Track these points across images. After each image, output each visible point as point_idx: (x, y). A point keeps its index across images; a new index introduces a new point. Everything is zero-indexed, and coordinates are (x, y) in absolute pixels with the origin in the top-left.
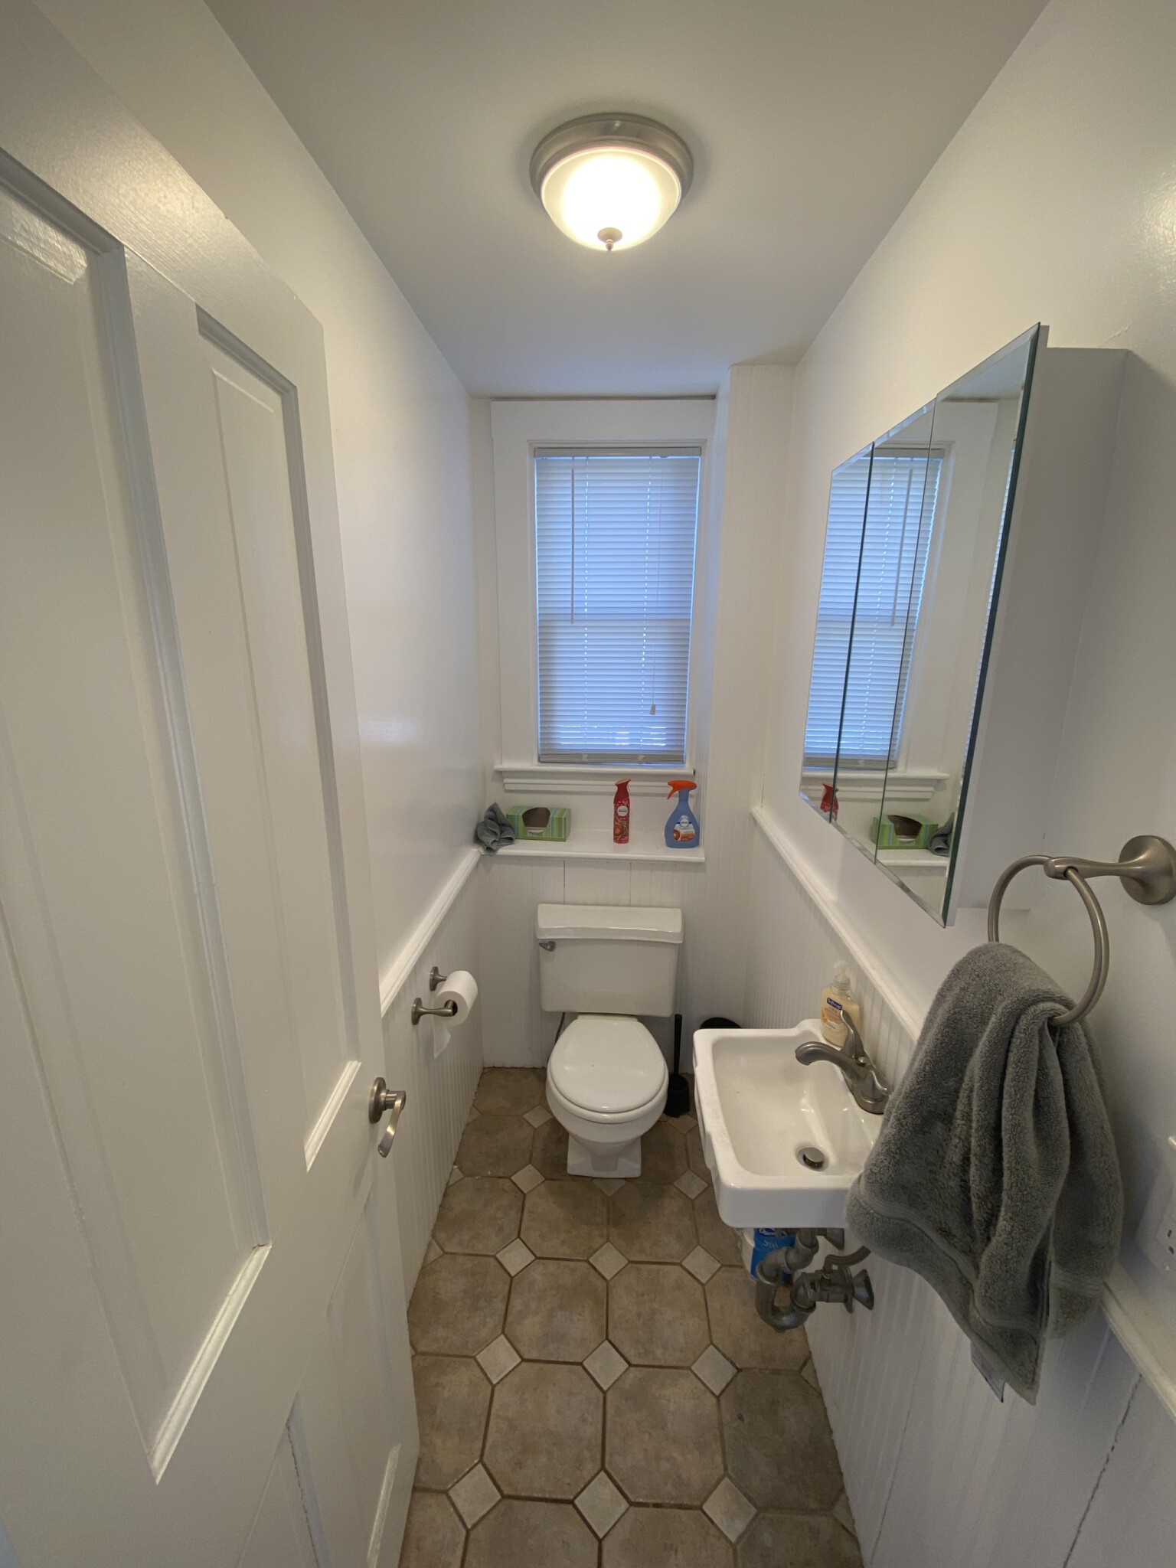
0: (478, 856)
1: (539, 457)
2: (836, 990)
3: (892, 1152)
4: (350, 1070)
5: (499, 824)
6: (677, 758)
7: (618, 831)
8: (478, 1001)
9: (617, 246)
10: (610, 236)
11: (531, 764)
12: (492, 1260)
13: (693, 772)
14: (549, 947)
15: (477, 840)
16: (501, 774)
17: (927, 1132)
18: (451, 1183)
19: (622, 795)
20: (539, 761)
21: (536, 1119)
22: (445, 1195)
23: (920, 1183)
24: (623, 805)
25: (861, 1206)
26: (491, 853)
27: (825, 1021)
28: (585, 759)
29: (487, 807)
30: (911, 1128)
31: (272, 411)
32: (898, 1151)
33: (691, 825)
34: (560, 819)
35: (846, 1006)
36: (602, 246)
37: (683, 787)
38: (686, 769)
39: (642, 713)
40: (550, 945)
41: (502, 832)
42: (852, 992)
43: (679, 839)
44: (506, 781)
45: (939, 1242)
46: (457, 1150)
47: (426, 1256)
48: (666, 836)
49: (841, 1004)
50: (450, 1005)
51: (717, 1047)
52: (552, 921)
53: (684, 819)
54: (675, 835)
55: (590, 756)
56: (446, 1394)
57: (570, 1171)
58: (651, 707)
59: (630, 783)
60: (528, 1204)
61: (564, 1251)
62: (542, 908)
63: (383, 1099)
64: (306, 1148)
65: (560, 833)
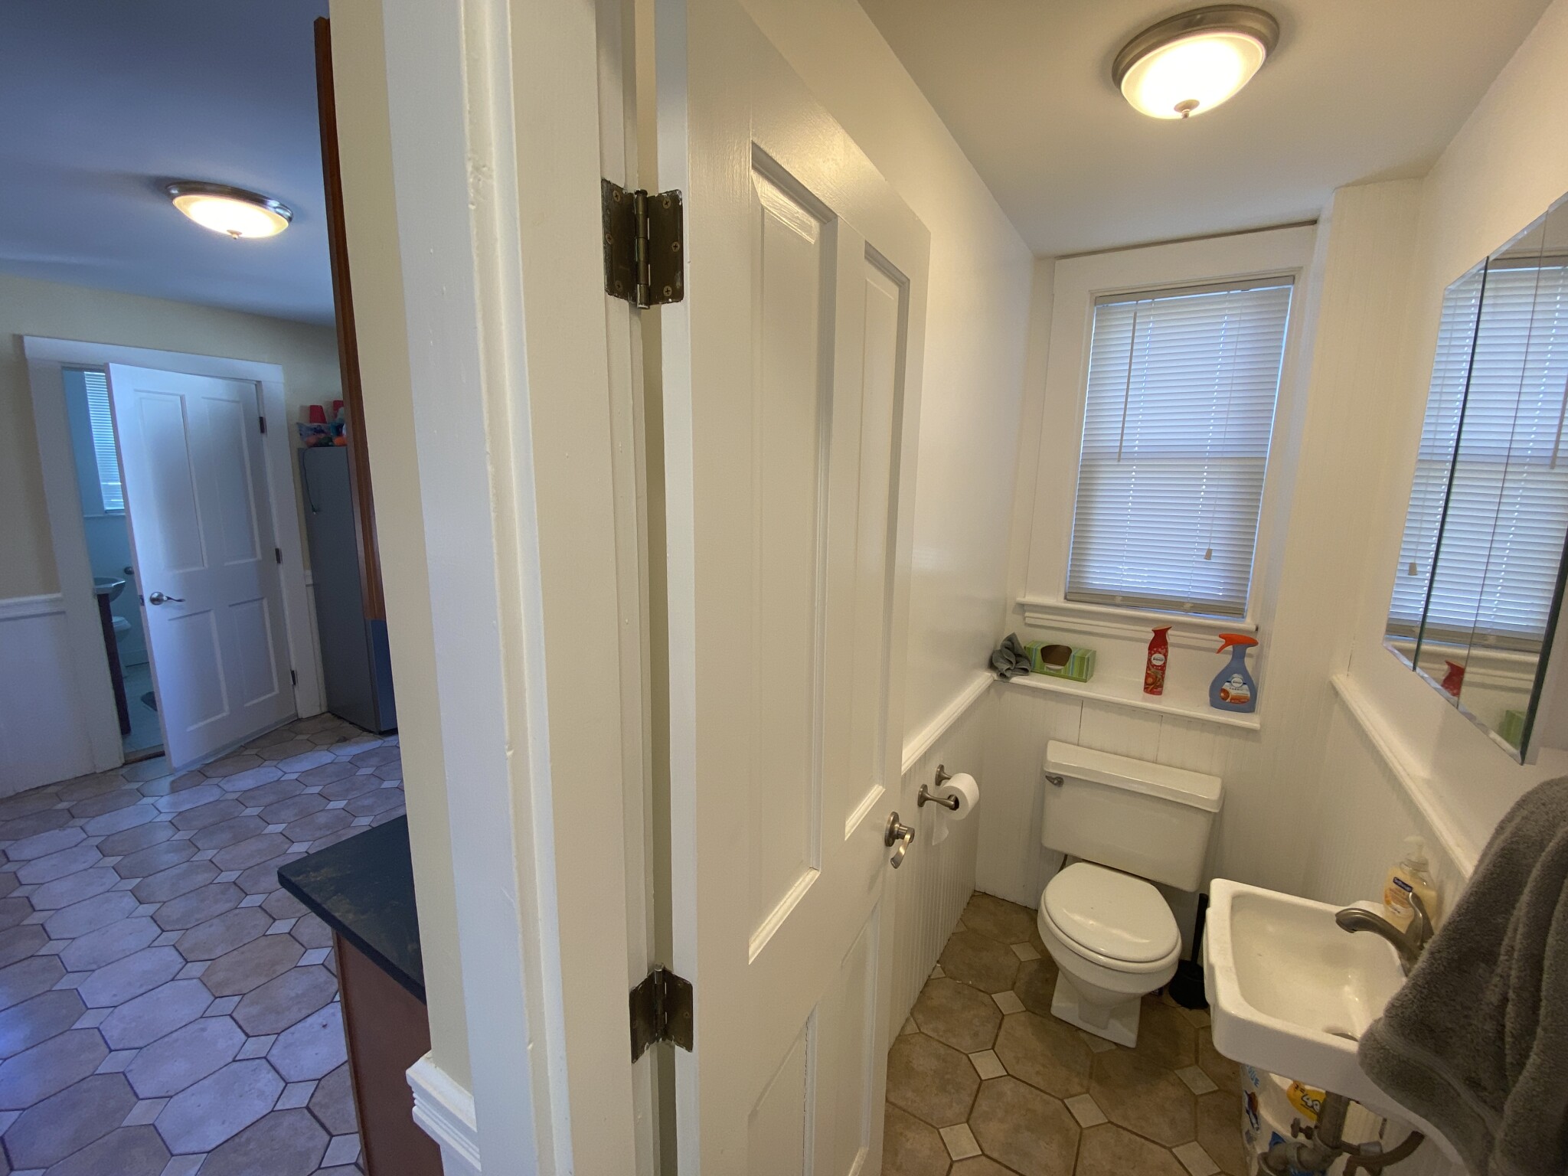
0: (990, 681)
1: (1099, 304)
2: (1408, 869)
3: (1419, 986)
4: (876, 792)
5: (1015, 654)
6: (1238, 612)
7: (1150, 680)
8: (978, 805)
9: (1192, 113)
10: (1188, 106)
11: (1057, 600)
12: (964, 1057)
13: (1254, 628)
14: (1056, 782)
15: (992, 666)
16: (1022, 607)
17: (1466, 972)
18: (932, 977)
19: (1159, 642)
20: (1066, 598)
21: (1025, 954)
22: (926, 985)
23: (1451, 1029)
24: (1160, 653)
25: (1375, 1040)
26: (1004, 680)
27: (1388, 903)
28: (1118, 600)
29: (1006, 634)
30: (1445, 964)
31: (893, 298)
32: (1426, 986)
33: (1246, 686)
34: (1082, 659)
35: (1417, 889)
36: (1179, 115)
37: (1239, 643)
38: (1247, 624)
39: (1194, 558)
40: (1058, 781)
41: (1017, 663)
42: (1430, 876)
43: (1228, 700)
44: (1027, 614)
45: (1466, 1095)
46: (942, 951)
47: (903, 1028)
48: (1211, 695)
49: (1412, 886)
50: (953, 798)
51: (1238, 902)
52: (1060, 757)
53: (1237, 678)
54: (1222, 694)
55: (1125, 598)
56: (908, 1146)
57: (1054, 1011)
58: (1206, 551)
59: (1169, 632)
60: (1005, 1025)
61: (1036, 1080)
62: (1051, 743)
63: (896, 829)
64: (847, 823)
65: (1081, 673)
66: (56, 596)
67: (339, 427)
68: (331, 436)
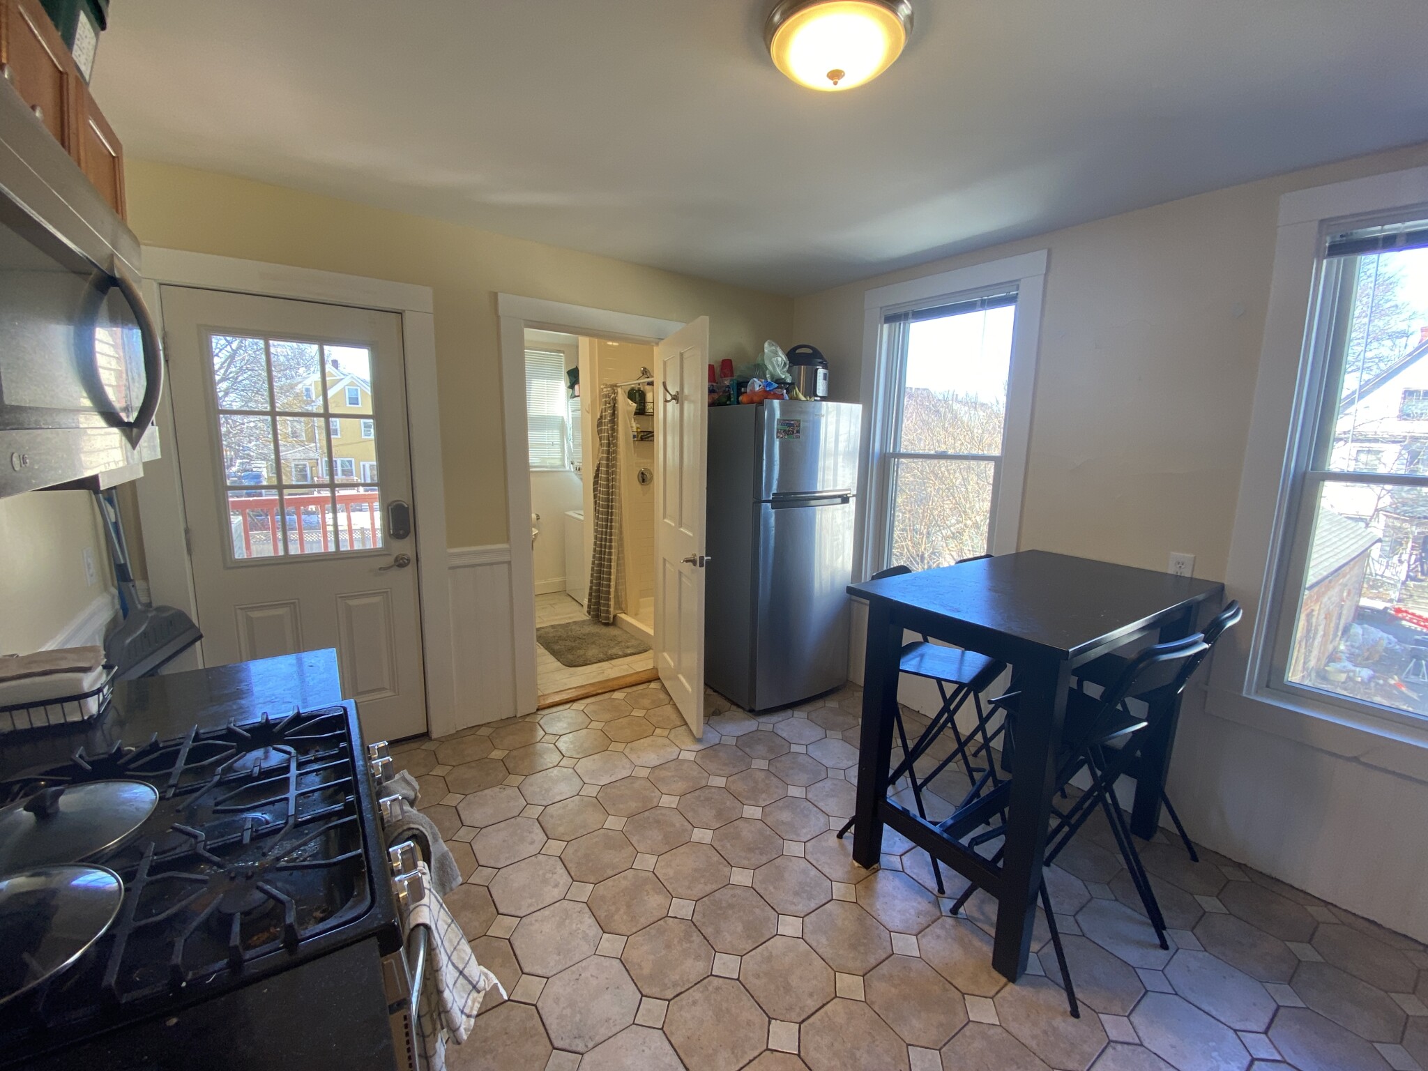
66: (505, 546)
67: (742, 384)
68: (730, 395)
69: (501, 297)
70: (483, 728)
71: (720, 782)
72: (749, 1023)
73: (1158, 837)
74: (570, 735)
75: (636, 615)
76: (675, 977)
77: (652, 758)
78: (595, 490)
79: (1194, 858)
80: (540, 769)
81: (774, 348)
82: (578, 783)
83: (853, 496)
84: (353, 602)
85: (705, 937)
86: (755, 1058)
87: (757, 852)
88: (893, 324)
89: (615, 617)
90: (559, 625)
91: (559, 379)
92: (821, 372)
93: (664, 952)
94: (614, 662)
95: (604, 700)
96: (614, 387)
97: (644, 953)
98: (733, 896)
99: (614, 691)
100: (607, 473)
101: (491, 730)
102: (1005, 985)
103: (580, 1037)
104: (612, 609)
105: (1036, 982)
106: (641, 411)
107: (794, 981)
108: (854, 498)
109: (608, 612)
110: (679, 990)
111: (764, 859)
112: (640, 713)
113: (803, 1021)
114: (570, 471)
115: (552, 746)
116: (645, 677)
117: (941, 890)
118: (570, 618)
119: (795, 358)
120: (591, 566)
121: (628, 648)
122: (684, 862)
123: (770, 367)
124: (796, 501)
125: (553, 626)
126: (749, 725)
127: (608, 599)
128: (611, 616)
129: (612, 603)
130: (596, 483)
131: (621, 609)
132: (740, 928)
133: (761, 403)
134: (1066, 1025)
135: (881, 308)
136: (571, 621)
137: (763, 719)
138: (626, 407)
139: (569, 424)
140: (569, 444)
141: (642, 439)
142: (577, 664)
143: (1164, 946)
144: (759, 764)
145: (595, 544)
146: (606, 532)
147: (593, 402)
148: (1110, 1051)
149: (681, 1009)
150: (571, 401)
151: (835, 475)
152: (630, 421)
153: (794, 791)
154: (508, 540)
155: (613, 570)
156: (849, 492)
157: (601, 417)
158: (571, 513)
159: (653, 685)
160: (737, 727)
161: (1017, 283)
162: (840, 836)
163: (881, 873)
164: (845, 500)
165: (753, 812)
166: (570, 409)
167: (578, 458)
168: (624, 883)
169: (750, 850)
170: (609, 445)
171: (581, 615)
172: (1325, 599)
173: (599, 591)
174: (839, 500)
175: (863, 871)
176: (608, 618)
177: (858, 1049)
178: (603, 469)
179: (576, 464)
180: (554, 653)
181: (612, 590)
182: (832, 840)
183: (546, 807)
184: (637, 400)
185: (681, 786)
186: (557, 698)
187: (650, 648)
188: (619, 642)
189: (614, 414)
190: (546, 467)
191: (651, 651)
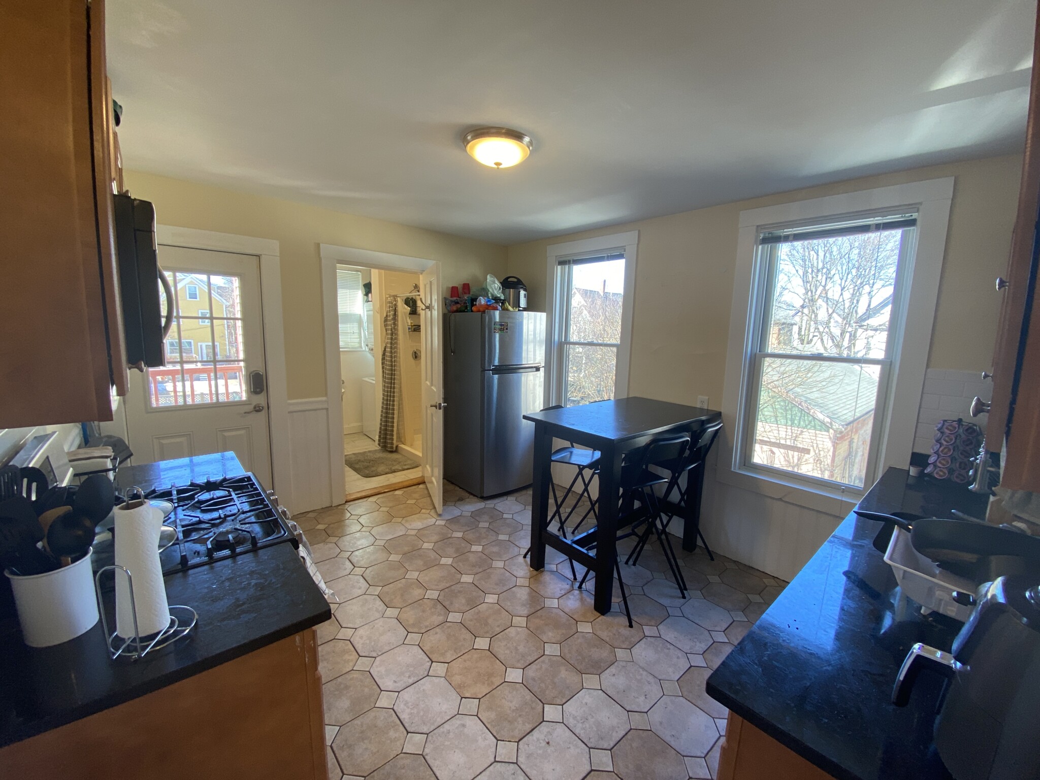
66: (324, 399)
67: (473, 300)
68: (467, 306)
69: (321, 245)
70: (310, 513)
71: (460, 535)
72: (464, 639)
73: (697, 550)
74: (367, 515)
75: (411, 446)
76: (427, 624)
77: (418, 525)
78: (383, 363)
79: (712, 559)
80: (348, 533)
81: (492, 279)
82: (372, 539)
83: (543, 367)
84: (226, 434)
85: (444, 606)
86: (466, 653)
87: (477, 567)
88: (563, 266)
89: (397, 447)
90: (358, 453)
91: (358, 289)
92: (522, 293)
93: (421, 614)
94: (396, 474)
95: (389, 495)
96: (395, 297)
97: (410, 615)
98: (461, 587)
99: (396, 490)
100: (391, 352)
101: (316, 514)
102: (599, 616)
103: (374, 651)
104: (395, 442)
105: (616, 614)
106: (414, 312)
107: (490, 621)
108: (543, 368)
109: (392, 444)
110: (429, 629)
111: (481, 570)
112: (413, 501)
113: (493, 637)
114: (365, 351)
115: (356, 521)
116: (415, 482)
117: (575, 579)
118: (366, 449)
119: (507, 284)
120: (380, 413)
121: (405, 465)
122: (434, 574)
123: (490, 290)
124: (509, 370)
125: (354, 454)
126: (481, 505)
127: (392, 435)
128: (395, 446)
129: (395, 437)
130: (383, 359)
131: (401, 442)
132: (463, 601)
133: (484, 312)
134: (626, 631)
135: (556, 256)
136: (367, 450)
137: (489, 502)
138: (404, 309)
139: (365, 319)
140: (365, 333)
141: (415, 330)
142: (371, 475)
143: (684, 597)
144: (484, 525)
145: (383, 399)
146: (391, 391)
147: (381, 306)
148: (644, 639)
149: (429, 636)
150: (366, 304)
151: (535, 355)
152: (406, 319)
153: (501, 537)
154: (326, 395)
155: (396, 416)
156: (539, 365)
157: (387, 316)
158: (366, 379)
159: (421, 486)
160: (472, 506)
161: (624, 248)
162: (525, 557)
163: (545, 573)
164: (538, 369)
165: (477, 548)
166: (365, 309)
167: (371, 342)
168: (400, 585)
169: (473, 566)
170: (392, 334)
171: (375, 446)
172: (862, 432)
173: (386, 430)
174: (535, 369)
175: (535, 572)
176: (392, 448)
177: (519, 646)
178: (388, 350)
179: (370, 346)
180: (356, 470)
181: (395, 429)
182: (521, 559)
183: (353, 552)
184: (411, 305)
185: (435, 538)
186: (359, 495)
187: (420, 465)
188: (400, 462)
189: (395, 314)
190: (349, 348)
191: (420, 467)
